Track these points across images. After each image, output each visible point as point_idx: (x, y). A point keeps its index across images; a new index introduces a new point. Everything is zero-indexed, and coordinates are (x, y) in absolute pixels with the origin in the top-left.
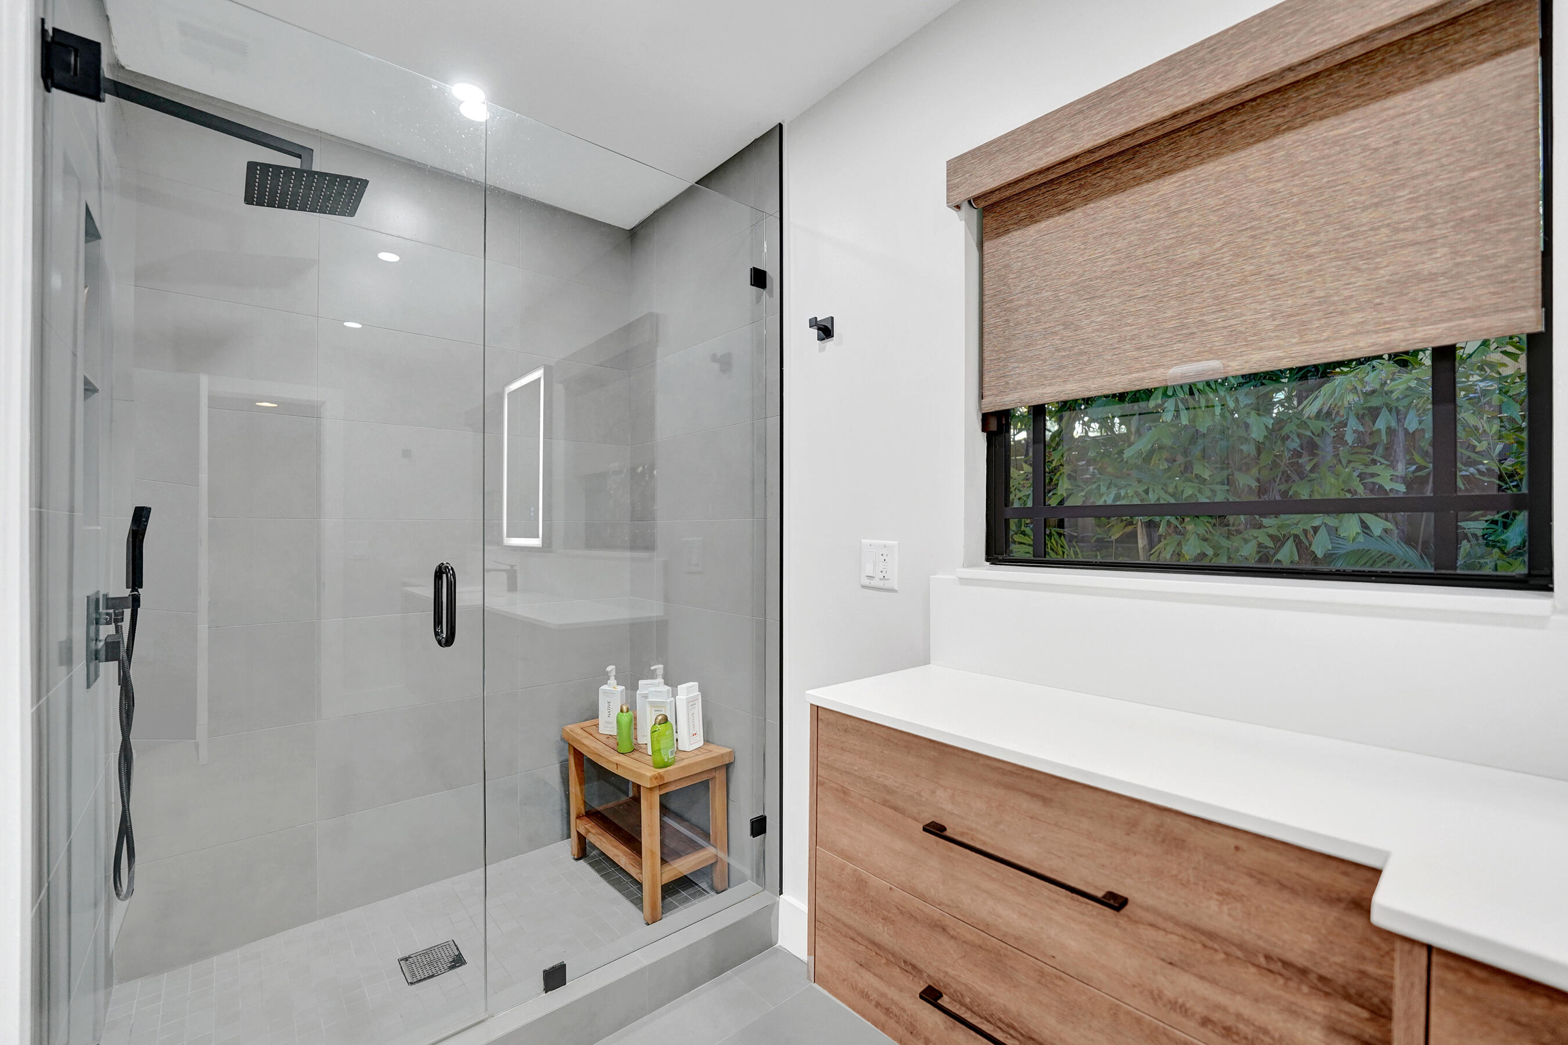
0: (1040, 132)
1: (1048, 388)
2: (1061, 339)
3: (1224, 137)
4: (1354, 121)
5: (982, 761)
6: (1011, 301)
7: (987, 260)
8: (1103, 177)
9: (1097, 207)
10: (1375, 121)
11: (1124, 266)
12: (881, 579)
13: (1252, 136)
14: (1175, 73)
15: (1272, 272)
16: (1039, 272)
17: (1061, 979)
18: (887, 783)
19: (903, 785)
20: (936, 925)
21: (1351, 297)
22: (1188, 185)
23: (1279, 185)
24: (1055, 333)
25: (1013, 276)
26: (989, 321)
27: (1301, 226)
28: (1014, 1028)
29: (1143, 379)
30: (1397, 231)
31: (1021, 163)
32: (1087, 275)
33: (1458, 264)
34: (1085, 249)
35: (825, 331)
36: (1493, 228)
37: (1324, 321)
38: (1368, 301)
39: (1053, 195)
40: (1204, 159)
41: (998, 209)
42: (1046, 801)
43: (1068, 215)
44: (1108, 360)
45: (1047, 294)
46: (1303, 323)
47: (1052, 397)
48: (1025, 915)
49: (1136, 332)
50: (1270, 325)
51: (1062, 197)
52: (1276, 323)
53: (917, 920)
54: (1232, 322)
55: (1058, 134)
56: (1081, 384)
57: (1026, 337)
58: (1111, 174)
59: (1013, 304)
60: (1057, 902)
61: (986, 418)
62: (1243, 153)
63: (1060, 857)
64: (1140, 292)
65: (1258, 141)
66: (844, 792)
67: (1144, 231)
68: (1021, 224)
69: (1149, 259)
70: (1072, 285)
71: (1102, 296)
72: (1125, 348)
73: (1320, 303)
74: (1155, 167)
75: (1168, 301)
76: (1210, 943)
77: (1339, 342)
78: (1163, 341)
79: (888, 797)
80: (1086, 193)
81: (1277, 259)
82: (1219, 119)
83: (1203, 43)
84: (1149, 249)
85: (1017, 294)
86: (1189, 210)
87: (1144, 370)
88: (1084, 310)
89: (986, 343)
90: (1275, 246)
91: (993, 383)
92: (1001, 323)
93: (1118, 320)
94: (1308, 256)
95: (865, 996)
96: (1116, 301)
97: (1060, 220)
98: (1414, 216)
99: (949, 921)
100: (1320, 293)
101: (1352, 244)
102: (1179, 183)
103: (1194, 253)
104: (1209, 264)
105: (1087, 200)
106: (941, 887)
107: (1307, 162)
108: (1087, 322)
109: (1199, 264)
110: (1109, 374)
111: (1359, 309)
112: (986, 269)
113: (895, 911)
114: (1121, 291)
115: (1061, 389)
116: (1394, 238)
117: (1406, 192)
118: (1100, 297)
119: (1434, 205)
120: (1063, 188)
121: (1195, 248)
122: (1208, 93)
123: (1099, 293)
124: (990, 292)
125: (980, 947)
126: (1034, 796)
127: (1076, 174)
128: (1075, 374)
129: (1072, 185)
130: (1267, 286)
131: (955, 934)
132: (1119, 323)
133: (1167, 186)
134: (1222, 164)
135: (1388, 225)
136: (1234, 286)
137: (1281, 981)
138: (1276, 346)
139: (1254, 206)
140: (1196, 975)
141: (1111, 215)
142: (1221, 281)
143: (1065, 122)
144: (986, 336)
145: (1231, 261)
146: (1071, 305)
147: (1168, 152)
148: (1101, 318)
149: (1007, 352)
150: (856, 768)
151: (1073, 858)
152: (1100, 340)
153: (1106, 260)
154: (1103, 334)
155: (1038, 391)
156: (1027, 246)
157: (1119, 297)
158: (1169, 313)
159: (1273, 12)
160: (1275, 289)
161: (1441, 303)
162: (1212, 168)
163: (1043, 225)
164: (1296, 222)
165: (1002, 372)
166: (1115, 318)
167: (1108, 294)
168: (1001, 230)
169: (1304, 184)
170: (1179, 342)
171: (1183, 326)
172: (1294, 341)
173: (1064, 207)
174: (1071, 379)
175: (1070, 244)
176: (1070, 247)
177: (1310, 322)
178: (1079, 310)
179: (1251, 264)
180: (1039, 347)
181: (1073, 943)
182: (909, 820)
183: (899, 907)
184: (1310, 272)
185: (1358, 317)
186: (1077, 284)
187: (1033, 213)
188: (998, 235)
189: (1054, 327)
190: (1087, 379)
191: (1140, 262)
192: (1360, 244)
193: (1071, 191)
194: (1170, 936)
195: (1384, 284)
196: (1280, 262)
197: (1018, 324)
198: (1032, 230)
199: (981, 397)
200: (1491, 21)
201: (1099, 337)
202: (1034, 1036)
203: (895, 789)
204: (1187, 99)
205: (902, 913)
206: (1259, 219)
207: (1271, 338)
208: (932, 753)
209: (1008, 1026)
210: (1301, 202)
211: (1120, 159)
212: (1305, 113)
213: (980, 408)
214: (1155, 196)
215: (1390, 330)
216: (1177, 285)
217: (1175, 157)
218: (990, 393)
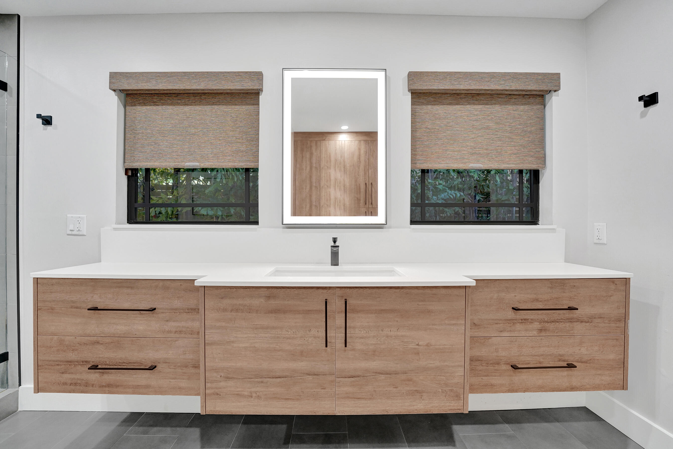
0: (145, 77)
1: (149, 163)
2: (154, 147)
3: (201, 100)
4: (229, 108)
5: (110, 281)
6: (136, 130)
7: (127, 113)
8: (168, 99)
9: (166, 108)
10: (233, 110)
11: (174, 129)
12: (77, 231)
13: (208, 103)
14: (186, 77)
15: (211, 142)
16: (147, 123)
17: (138, 340)
18: (73, 299)
19: (80, 298)
20: (95, 343)
21: (228, 152)
22: (192, 110)
23: (214, 119)
24: (152, 145)
25: (137, 122)
26: (128, 136)
27: (218, 131)
28: (124, 363)
29: (179, 165)
30: (236, 138)
31: (139, 85)
32: (162, 129)
33: (247, 150)
34: (162, 120)
35: (47, 121)
36: (253, 143)
37: (222, 157)
38: (231, 154)
39: (152, 99)
40: (196, 104)
41: (132, 96)
42: (132, 288)
43: (157, 107)
44: (168, 157)
45: (149, 131)
46: (218, 157)
47: (150, 166)
48: (126, 325)
49: (177, 150)
50: (211, 156)
51: (155, 100)
52: (212, 155)
53: (87, 344)
54: (202, 153)
55: (151, 80)
56: (160, 164)
57: (141, 144)
58: (171, 99)
59: (137, 132)
60: (136, 317)
61: (127, 170)
62: (206, 107)
63: (136, 303)
64: (178, 138)
65: (209, 105)
66: (52, 309)
67: (180, 120)
68: (140, 104)
69: (181, 129)
70: (157, 130)
71: (167, 137)
72: (174, 154)
73: (221, 152)
74: (183, 102)
75: (186, 143)
76: (176, 311)
77: (225, 163)
78: (184, 155)
79: (73, 305)
80: (163, 102)
81: (213, 138)
82: (200, 94)
83: (193, 72)
84: (181, 126)
85: (138, 128)
86: (192, 118)
87: (179, 162)
88: (161, 139)
89: (126, 143)
90: (212, 134)
91: (129, 158)
92: (132, 137)
93: (172, 145)
94: (219, 139)
95: (65, 384)
96: (171, 139)
97: (155, 108)
98: (240, 136)
99: (100, 339)
100: (221, 150)
101: (228, 139)
102: (189, 109)
103: (193, 131)
104: (197, 135)
105: (163, 104)
106: (96, 329)
107: (220, 115)
108: (162, 144)
109: (194, 134)
110: (169, 162)
111: (229, 156)
112: (127, 116)
113: (78, 345)
114: (173, 136)
115: (153, 164)
116: (236, 140)
117: (238, 130)
118: (166, 137)
119: (243, 135)
120: (155, 97)
121: (193, 129)
122: (194, 87)
123: (166, 135)
124: (128, 125)
125: (112, 342)
126: (128, 287)
127: (160, 95)
128: (158, 160)
129: (158, 97)
130: (210, 145)
131: (102, 342)
132: (172, 146)
133: (187, 109)
134: (201, 108)
135: (235, 137)
136: (203, 143)
137: (191, 314)
138: (212, 162)
139: (208, 122)
140: (173, 321)
141: (170, 112)
142: (200, 141)
143: (154, 77)
144: (126, 141)
145: (202, 136)
146: (157, 137)
147: (187, 98)
148: (166, 144)
149: (134, 148)
150: (58, 298)
151: (140, 302)
152: (166, 150)
153: (168, 126)
154: (167, 149)
155: (146, 164)
156: (142, 113)
157: (172, 138)
158: (186, 147)
159: (210, 73)
160: (212, 146)
161: (244, 158)
162: (198, 108)
163: (148, 107)
164: (217, 130)
165: (132, 155)
166: (171, 144)
167: (169, 136)
168: (133, 104)
169: (219, 120)
170: (189, 156)
171: (189, 151)
172: (216, 161)
173: (155, 104)
174: (157, 161)
175: (157, 117)
176: (157, 118)
177: (220, 157)
178: (160, 139)
179: (207, 138)
180: (146, 148)
181: (141, 327)
182: (83, 310)
183: (79, 343)
184: (220, 144)
185: (229, 158)
186: (159, 131)
187: (145, 102)
188: (132, 106)
189: (152, 143)
190: (162, 162)
191: (179, 129)
192: (230, 140)
193: (158, 100)
194: (166, 314)
195: (234, 151)
196: (213, 139)
197: (138, 139)
198: (144, 108)
199: (124, 162)
200: (253, 97)
201: (166, 149)
202: (131, 361)
203: (76, 300)
204: (189, 86)
205: (80, 344)
206: (209, 126)
207: (211, 159)
208: (92, 283)
209: (122, 363)
210: (218, 125)
211: (173, 95)
212: (219, 102)
213: (124, 167)
214: (183, 110)
215: (235, 162)
216: (188, 139)
217: (189, 101)
218: (128, 161)
